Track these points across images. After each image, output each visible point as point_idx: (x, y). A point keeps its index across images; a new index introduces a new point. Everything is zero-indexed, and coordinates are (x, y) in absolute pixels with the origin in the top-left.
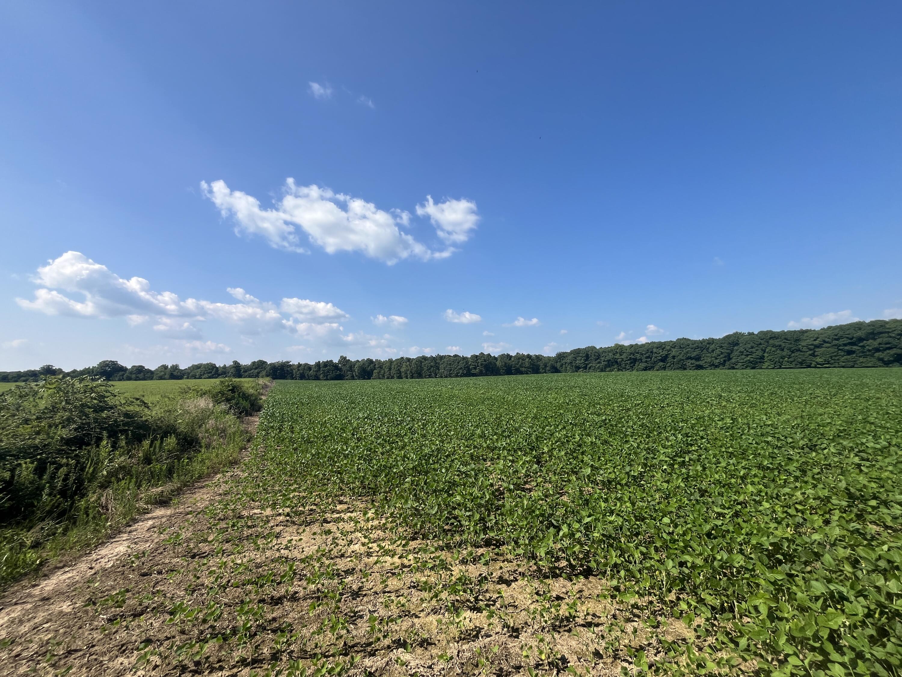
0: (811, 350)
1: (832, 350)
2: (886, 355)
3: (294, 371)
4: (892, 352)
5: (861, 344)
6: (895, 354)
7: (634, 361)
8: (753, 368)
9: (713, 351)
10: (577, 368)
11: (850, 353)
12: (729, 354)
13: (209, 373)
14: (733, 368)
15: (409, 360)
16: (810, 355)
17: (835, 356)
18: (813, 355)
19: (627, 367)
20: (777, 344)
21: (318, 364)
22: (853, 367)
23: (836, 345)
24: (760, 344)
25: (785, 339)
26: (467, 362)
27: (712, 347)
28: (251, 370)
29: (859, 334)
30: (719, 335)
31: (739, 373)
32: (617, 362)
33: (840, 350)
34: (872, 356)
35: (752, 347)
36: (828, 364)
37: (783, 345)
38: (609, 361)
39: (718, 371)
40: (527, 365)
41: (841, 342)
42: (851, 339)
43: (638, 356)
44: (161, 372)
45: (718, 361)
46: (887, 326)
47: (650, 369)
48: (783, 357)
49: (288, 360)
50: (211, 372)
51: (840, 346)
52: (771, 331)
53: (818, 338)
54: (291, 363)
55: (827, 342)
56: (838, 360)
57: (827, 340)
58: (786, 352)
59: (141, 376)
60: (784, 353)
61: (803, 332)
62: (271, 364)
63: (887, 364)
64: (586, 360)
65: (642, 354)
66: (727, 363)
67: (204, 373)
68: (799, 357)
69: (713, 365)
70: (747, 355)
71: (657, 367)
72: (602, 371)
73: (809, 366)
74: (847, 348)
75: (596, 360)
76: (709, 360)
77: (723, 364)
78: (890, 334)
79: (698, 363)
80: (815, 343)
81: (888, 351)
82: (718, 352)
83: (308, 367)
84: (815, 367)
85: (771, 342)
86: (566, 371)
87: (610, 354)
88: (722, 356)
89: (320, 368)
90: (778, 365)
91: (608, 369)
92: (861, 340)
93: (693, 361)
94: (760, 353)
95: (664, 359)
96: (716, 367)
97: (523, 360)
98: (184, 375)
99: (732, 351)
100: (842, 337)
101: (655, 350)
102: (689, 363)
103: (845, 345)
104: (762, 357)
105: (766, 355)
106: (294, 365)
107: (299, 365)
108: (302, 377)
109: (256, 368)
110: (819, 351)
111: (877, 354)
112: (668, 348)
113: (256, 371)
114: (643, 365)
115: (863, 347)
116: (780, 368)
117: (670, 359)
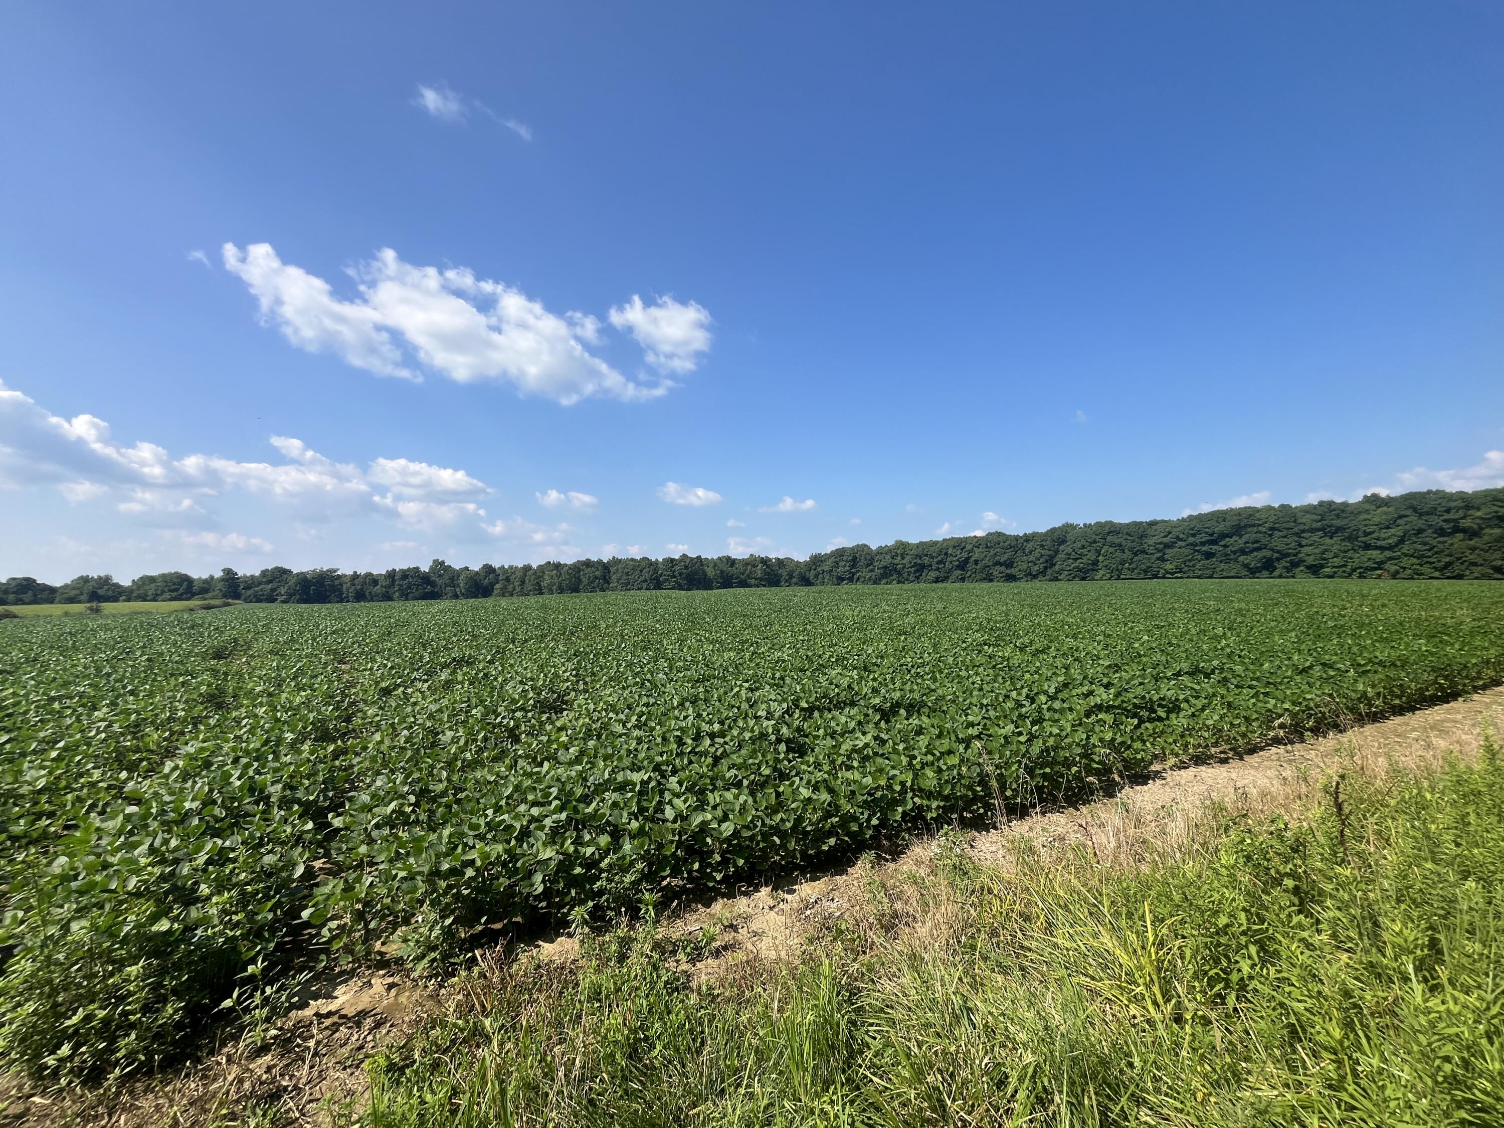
0: (1159, 551)
1: (1186, 551)
2: (1252, 560)
3: (345, 586)
4: (1260, 554)
5: (1222, 543)
6: (1264, 557)
7: (920, 569)
8: (1083, 579)
9: (1031, 552)
10: (840, 580)
11: (1209, 555)
12: (1052, 557)
13: (173, 591)
14: (1056, 579)
15: (558, 566)
16: (1158, 559)
17: (1190, 560)
18: (1162, 559)
19: (911, 578)
20: (1117, 541)
21: (392, 575)
22: (1211, 577)
23: (1191, 544)
24: (1095, 542)
25: (1127, 534)
26: (656, 571)
27: (1029, 546)
28: (260, 584)
29: (1221, 528)
30: (1042, 528)
31: (1063, 586)
32: (896, 570)
33: (1196, 551)
34: (1236, 560)
35: (1083, 547)
36: (1179, 572)
37: (1124, 543)
38: (886, 567)
39: (1037, 583)
40: (759, 574)
41: (1198, 539)
42: (1211, 535)
43: (926, 560)
44: (74, 589)
45: (1036, 568)
46: (1257, 515)
47: (942, 581)
48: (1123, 563)
49: (334, 567)
50: (176, 590)
51: (1196, 545)
52: (1111, 522)
53: (1170, 533)
54: (339, 573)
55: (1181, 540)
56: (1194, 566)
57: (1181, 536)
58: (1128, 555)
59: (28, 596)
60: (1125, 556)
61: (1153, 524)
62: (298, 574)
63: (1253, 572)
64: (853, 566)
65: (933, 558)
66: (1049, 571)
67: (163, 592)
68: (1143, 561)
69: (1030, 574)
70: (1076, 559)
71: (953, 577)
72: (875, 583)
73: (1155, 577)
74: (1204, 548)
75: (868, 565)
76: (1025, 566)
77: (1043, 573)
78: (1261, 528)
79: (1008, 571)
80: (1165, 540)
81: (1255, 554)
82: (1036, 554)
83: (372, 580)
84: (1164, 577)
85: (1109, 538)
86: (823, 583)
87: (888, 557)
88: (1042, 560)
89: (394, 581)
90: (1116, 575)
91: (884, 581)
92: (1223, 536)
93: (1003, 568)
94: (1092, 556)
95: (962, 565)
96: (1035, 577)
97: (754, 566)
98: (120, 594)
99: (1057, 552)
100: (1199, 532)
101: (950, 552)
102: (996, 571)
103: (1203, 544)
104: (1095, 563)
105: (1101, 558)
106: (345, 576)
107: (355, 576)
108: (360, 597)
109: (270, 582)
110: (1170, 553)
111: (1241, 558)
112: (969, 547)
113: (270, 586)
114: (933, 574)
115: (1225, 546)
116: (1118, 578)
117: (971, 566)
